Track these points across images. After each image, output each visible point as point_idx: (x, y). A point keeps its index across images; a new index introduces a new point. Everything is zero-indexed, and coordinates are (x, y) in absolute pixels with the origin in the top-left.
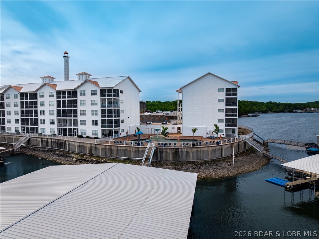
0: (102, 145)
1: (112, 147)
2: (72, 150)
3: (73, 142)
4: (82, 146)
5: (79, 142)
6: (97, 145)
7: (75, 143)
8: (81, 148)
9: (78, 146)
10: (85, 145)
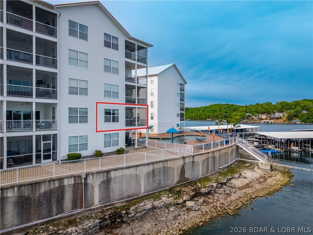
0: (203, 154)
1: (215, 152)
2: (125, 195)
3: (129, 167)
4: (162, 170)
5: (153, 163)
6: (195, 157)
7: (140, 168)
8: (157, 178)
9: (148, 174)
10: (169, 164)
